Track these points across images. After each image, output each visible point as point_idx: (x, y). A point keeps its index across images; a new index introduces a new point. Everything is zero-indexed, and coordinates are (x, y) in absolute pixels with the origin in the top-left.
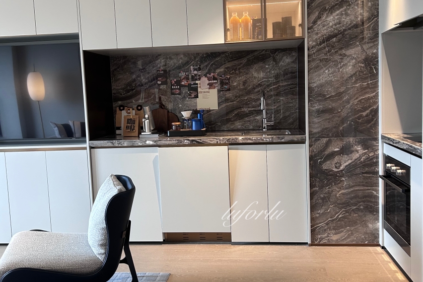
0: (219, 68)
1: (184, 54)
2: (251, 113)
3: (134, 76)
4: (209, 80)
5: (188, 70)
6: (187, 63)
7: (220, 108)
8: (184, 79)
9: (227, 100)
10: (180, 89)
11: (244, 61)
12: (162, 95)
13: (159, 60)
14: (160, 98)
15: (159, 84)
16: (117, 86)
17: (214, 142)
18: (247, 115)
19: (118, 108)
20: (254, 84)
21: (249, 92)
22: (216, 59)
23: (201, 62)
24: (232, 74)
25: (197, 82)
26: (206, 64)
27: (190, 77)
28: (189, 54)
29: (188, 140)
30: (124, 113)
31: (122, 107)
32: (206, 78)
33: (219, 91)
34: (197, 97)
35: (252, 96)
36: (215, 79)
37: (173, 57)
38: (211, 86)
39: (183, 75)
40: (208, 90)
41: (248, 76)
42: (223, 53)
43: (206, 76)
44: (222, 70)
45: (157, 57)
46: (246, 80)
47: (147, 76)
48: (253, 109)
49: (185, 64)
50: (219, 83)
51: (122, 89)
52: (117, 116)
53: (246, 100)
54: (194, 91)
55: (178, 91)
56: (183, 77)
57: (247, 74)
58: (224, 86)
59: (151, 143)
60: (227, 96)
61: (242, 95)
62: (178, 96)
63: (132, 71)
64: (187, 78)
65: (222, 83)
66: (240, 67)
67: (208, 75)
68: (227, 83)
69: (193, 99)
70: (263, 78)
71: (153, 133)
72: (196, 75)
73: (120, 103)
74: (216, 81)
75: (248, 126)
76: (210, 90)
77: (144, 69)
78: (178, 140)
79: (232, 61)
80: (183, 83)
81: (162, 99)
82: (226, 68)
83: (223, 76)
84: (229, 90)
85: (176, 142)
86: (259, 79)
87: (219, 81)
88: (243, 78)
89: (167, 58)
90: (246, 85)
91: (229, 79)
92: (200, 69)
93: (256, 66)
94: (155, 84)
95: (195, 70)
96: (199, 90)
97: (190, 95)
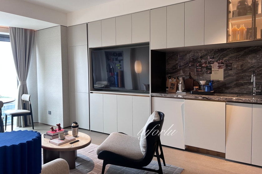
0: (225, 57)
1: (205, 50)
2: (245, 84)
3: (177, 62)
4: (219, 63)
5: (207, 59)
6: (206, 55)
7: (225, 80)
8: (204, 63)
9: (229, 75)
10: (201, 69)
11: (242, 53)
12: (191, 72)
13: (191, 54)
14: (190, 73)
15: (190, 66)
16: (168, 67)
17: (217, 99)
18: (242, 85)
19: (168, 78)
20: (248, 67)
21: (245, 71)
22: (224, 52)
23: (215, 54)
24: (233, 61)
25: (211, 65)
26: (217, 55)
27: (207, 62)
28: (207, 50)
29: (201, 97)
30: (170, 80)
31: (170, 77)
32: (217, 63)
33: (225, 70)
34: (211, 73)
35: (247, 74)
36: (222, 63)
37: (198, 52)
38: (220, 67)
39: (203, 61)
40: (218, 69)
41: (244, 62)
42: (228, 49)
43: (217, 61)
44: (227, 58)
45: (190, 52)
46: (243, 64)
47: (184, 62)
48: (247, 81)
49: (205, 55)
50: (225, 66)
51: (170, 68)
52: (167, 82)
53: (242, 76)
54: (209, 70)
55: (200, 70)
56: (203, 62)
57: (243, 60)
58: (228, 67)
59: (181, 97)
60: (229, 73)
61: (240, 73)
62: (200, 72)
63: (176, 59)
64: (206, 63)
65: (227, 66)
66: (239, 56)
67: (218, 61)
68: (230, 66)
69: (209, 74)
70: (255, 63)
71: (183, 92)
72: (211, 61)
73: (169, 75)
74: (223, 65)
75: (243, 91)
76: (219, 70)
77: (183, 58)
78: (195, 96)
79: (234, 53)
80: (203, 66)
81: (191, 74)
82: (230, 57)
83: (228, 62)
84: (231, 70)
85: (194, 97)
86: (252, 64)
87: (225, 64)
88: (241, 63)
89: (195, 52)
90: (243, 67)
91: (231, 64)
92: (213, 58)
93: (250, 56)
94: (188, 66)
95: (210, 58)
96: (212, 69)
97: (207, 72)
